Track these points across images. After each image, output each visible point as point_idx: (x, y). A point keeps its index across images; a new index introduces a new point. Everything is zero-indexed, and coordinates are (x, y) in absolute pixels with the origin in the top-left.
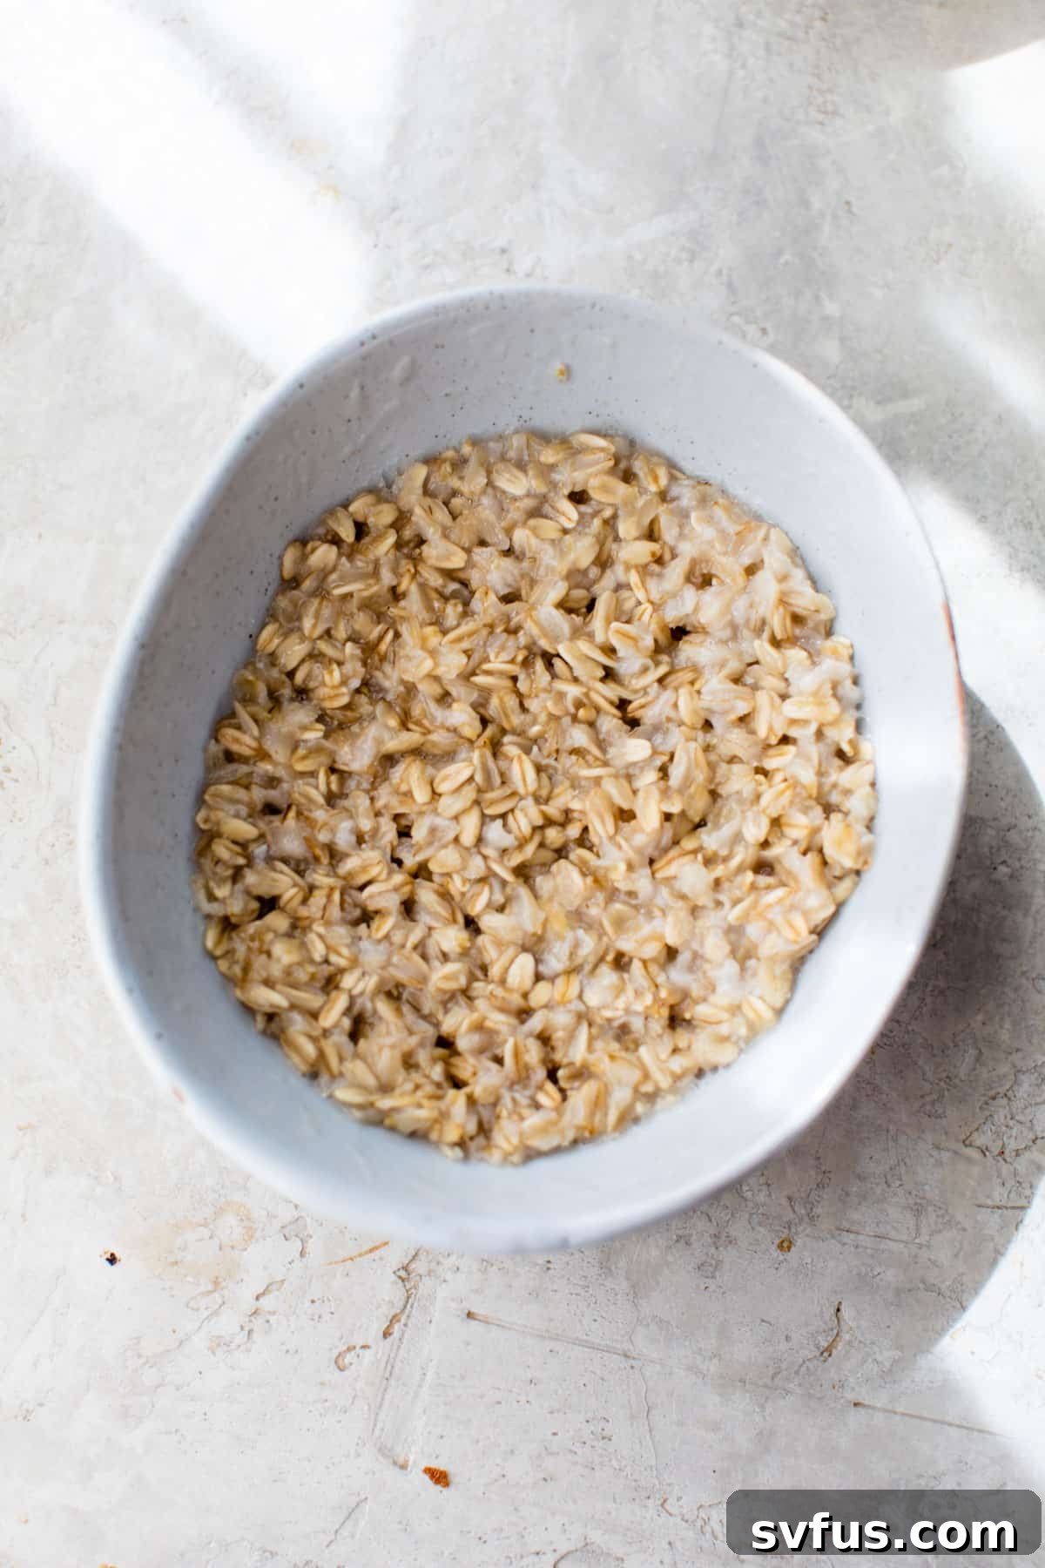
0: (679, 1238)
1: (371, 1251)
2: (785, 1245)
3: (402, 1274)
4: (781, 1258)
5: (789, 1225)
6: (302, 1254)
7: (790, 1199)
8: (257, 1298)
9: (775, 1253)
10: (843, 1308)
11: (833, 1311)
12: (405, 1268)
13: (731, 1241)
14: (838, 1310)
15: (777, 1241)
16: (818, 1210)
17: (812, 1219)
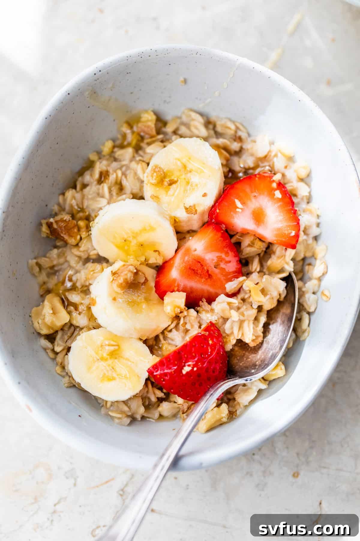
0: (247, 473)
1: (107, 482)
2: (296, 475)
3: (121, 493)
4: (294, 481)
5: (297, 466)
6: (75, 485)
7: (298, 454)
8: (55, 505)
9: (291, 479)
10: (323, 503)
11: (318, 503)
12: (122, 490)
13: (271, 474)
14: (320, 504)
15: (292, 473)
16: (311, 459)
17: (308, 463)
